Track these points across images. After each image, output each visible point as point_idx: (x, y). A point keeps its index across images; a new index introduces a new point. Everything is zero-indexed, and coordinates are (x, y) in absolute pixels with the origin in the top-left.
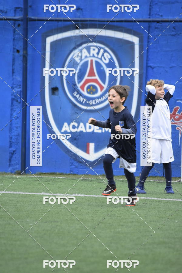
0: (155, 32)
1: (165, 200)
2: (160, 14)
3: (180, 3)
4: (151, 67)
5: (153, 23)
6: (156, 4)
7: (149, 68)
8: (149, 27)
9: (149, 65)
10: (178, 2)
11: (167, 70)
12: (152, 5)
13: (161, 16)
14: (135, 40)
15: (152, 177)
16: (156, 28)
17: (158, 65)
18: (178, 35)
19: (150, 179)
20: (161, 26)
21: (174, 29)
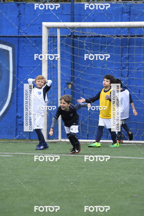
0: (23, 44)
1: (30, 154)
2: (26, 32)
3: (38, 25)
4: (20, 67)
5: (21, 38)
6: (23, 25)
7: (19, 67)
8: (19, 40)
9: (19, 65)
10: (37, 24)
11: (31, 69)
12: (20, 26)
13: (26, 33)
14: (10, 49)
15: (22, 139)
16: (23, 41)
17: (25, 66)
18: (38, 46)
19: (21, 141)
20: (26, 40)
21: (35, 42)
